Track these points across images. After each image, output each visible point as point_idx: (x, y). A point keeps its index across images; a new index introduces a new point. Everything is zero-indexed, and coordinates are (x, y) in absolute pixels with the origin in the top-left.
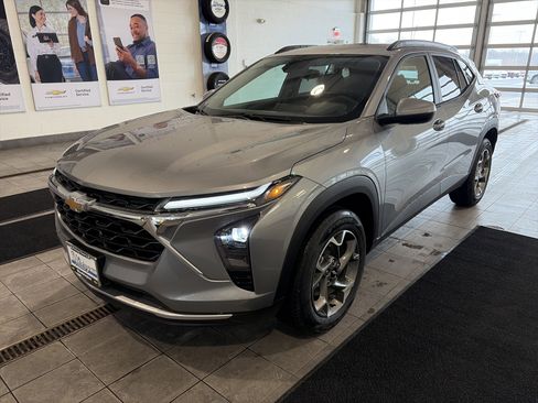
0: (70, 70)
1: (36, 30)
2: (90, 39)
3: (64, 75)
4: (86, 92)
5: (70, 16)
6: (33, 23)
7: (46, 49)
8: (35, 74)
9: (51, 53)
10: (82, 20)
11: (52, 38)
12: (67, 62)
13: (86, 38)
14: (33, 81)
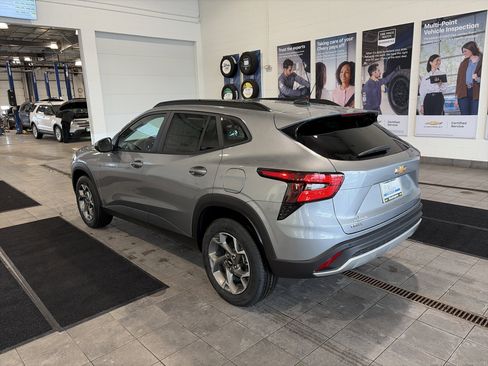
0: (451, 105)
1: (431, 74)
2: (479, 76)
3: (445, 109)
4: (462, 125)
5: (463, 58)
6: (429, 68)
7: (435, 88)
8: (421, 109)
9: (437, 91)
10: (474, 60)
11: (443, 79)
12: (450, 98)
13: (475, 76)
14: (417, 114)
